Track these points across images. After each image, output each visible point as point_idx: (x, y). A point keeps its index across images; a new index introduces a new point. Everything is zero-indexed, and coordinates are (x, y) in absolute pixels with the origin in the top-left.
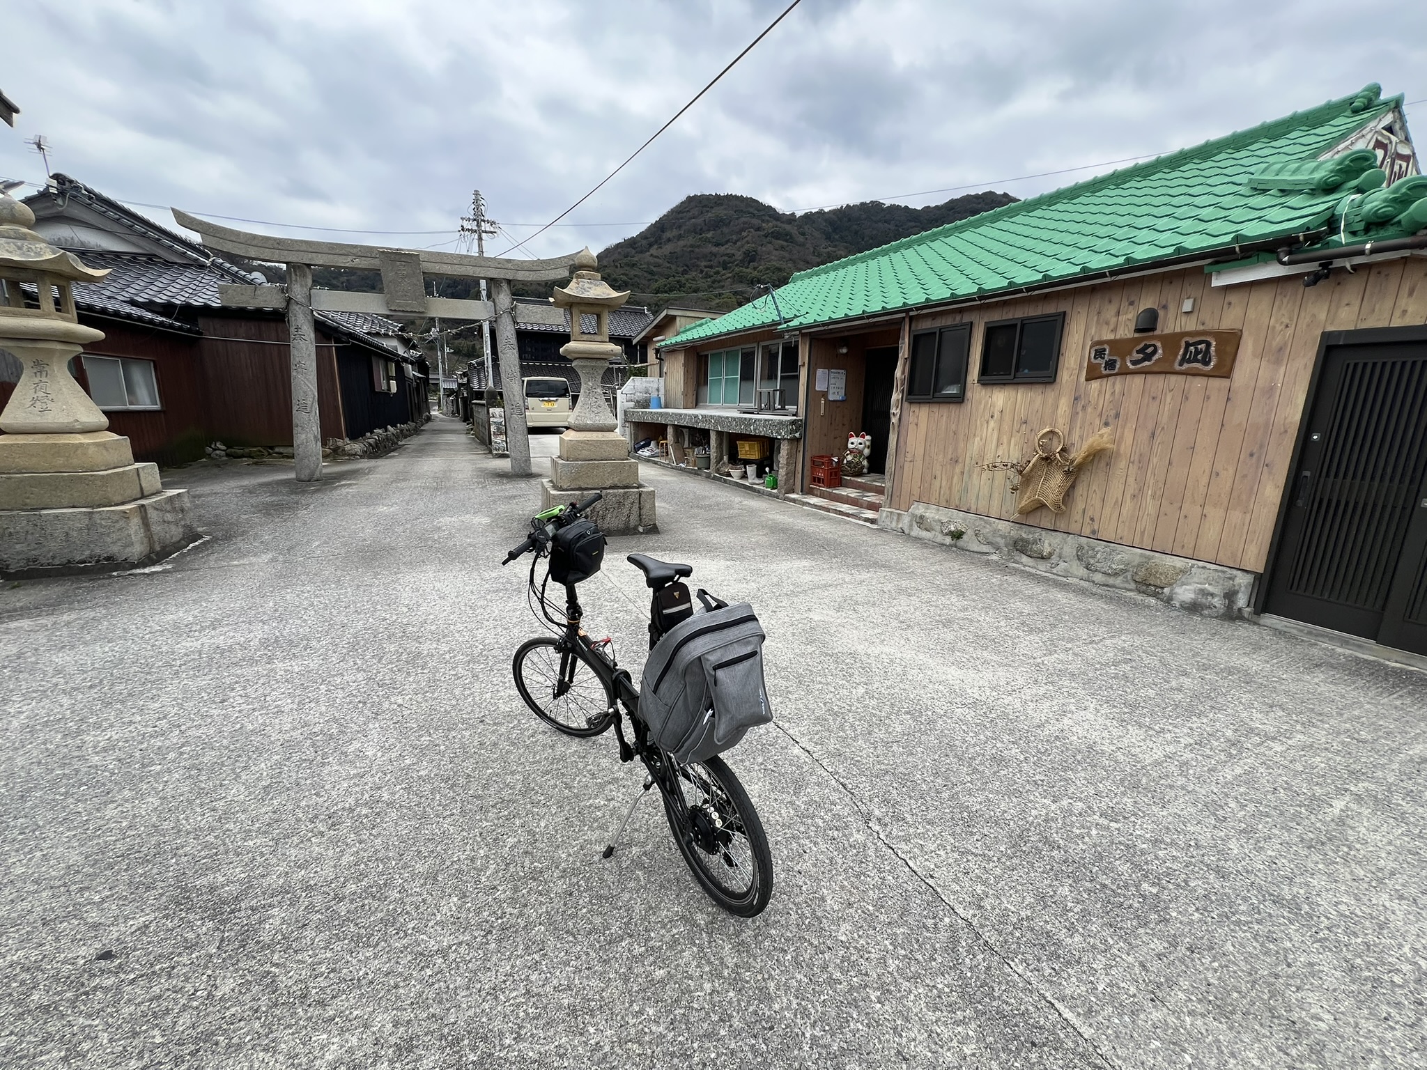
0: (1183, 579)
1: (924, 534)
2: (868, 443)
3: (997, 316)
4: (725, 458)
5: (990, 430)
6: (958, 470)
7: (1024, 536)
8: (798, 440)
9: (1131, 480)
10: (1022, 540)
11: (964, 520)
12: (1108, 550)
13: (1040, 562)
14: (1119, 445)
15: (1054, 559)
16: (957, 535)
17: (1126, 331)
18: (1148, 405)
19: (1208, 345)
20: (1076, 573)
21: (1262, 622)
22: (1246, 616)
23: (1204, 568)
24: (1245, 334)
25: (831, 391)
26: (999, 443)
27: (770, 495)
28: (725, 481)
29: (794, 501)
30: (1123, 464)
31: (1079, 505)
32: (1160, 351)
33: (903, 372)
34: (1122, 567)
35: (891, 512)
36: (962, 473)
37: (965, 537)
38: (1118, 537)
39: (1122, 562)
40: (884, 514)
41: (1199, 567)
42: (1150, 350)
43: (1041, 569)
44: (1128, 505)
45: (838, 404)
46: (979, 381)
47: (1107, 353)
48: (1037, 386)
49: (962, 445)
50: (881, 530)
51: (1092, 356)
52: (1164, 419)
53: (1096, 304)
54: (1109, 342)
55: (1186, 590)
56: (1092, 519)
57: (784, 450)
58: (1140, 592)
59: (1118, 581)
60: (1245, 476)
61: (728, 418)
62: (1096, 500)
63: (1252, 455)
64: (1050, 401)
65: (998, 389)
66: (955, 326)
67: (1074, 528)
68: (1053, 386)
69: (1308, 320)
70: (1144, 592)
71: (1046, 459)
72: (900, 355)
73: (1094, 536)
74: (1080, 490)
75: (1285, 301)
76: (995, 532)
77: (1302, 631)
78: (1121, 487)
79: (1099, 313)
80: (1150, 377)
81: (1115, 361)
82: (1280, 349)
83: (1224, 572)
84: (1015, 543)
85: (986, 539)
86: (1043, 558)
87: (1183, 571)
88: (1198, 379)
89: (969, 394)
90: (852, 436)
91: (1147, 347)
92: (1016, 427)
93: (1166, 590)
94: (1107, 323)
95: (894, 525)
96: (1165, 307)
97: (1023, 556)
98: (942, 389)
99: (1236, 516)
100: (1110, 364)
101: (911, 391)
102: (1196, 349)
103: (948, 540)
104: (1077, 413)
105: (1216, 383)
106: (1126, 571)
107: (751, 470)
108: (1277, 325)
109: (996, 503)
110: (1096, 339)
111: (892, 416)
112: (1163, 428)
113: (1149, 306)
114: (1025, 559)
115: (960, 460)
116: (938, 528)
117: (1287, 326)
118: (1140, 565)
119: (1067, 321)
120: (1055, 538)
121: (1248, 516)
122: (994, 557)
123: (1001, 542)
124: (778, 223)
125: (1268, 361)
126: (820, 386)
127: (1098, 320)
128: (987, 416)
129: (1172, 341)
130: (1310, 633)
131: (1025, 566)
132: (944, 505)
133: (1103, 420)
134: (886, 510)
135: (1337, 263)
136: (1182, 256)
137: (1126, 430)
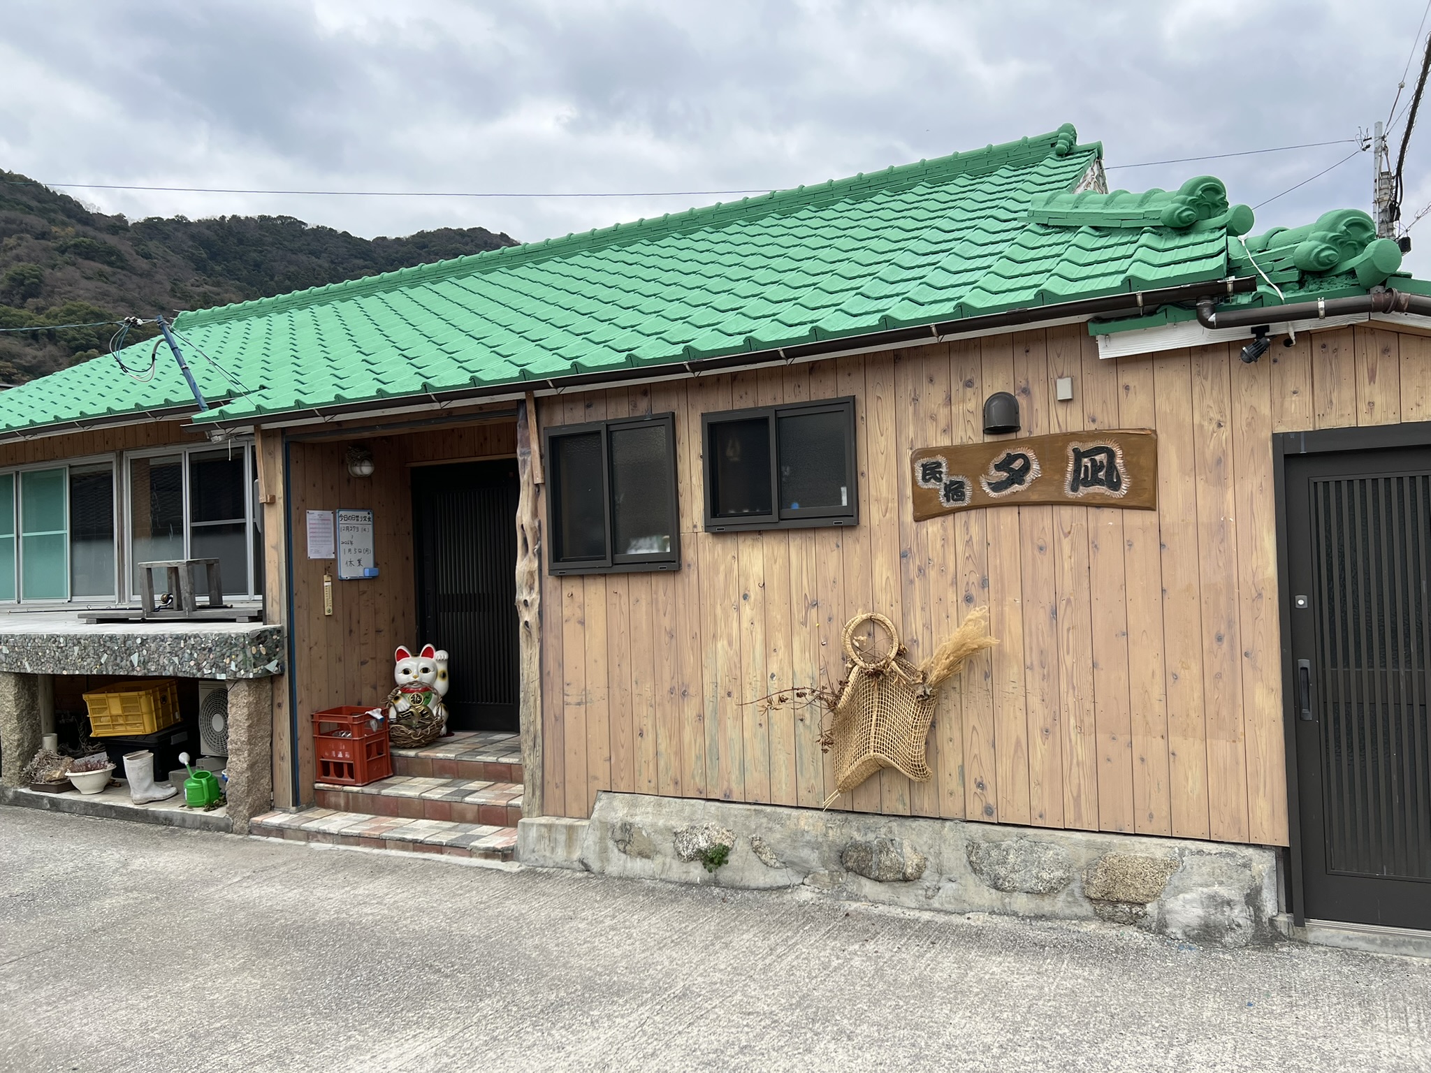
0: (1176, 882)
1: (638, 866)
2: (442, 668)
3: (723, 403)
4: (49, 742)
5: (745, 624)
6: (690, 711)
7: (858, 837)
8: (272, 679)
9: (1034, 701)
10: (856, 846)
11: (723, 819)
12: (1024, 842)
13: (902, 888)
14: (999, 635)
15: (929, 878)
16: (715, 858)
17: (969, 432)
18: (1034, 559)
19: (1111, 455)
20: (977, 900)
21: (1311, 937)
22: (1284, 931)
23: (1200, 852)
24: (1162, 438)
25: (344, 558)
26: (769, 650)
27: (205, 825)
28: (55, 806)
29: (280, 831)
30: (1014, 672)
31: (950, 760)
32: (1035, 466)
33: (535, 514)
34: (1059, 873)
35: (550, 827)
36: (701, 717)
37: (732, 858)
38: (1036, 814)
39: (1059, 864)
40: (533, 833)
41: (1192, 853)
42: (1018, 464)
43: (906, 905)
44: (1040, 749)
45: (363, 586)
46: (708, 528)
47: (944, 470)
48: (825, 534)
49: (690, 659)
50: (531, 873)
51: (919, 475)
52: (1067, 584)
53: (907, 386)
54: (945, 451)
55: (1185, 901)
56: (981, 785)
57: (239, 705)
58: (1104, 919)
59: (1059, 904)
60: (1218, 676)
61: (53, 638)
62: (979, 746)
63: (1220, 639)
64: (856, 560)
65: (749, 541)
66: (640, 420)
67: (951, 807)
68: (856, 533)
69: (1245, 415)
70: (1111, 919)
71: (876, 674)
72: (524, 478)
73: (990, 819)
74: (946, 730)
75: (1208, 384)
76: (796, 837)
77: (1372, 942)
78: (1021, 716)
79: (915, 400)
80: (1026, 511)
81: (961, 484)
82: (1219, 461)
83: (1232, 855)
84: (842, 856)
85: (779, 855)
86: (906, 880)
87: (1170, 865)
88: (1107, 512)
89: (689, 554)
90: (402, 655)
91: (1011, 459)
92: (798, 616)
93: (1150, 908)
94: (933, 418)
95: (560, 854)
96: (1026, 391)
97: (864, 881)
98: (627, 546)
99: (1221, 747)
100: (955, 491)
101: (557, 554)
102: (1093, 461)
103: (697, 872)
104: (912, 582)
105: (1135, 518)
106: (1069, 881)
107: (137, 766)
108: (1206, 424)
109: (783, 775)
110: (919, 446)
111: (521, 608)
112: (1069, 601)
113: (999, 388)
114: (868, 887)
115: (692, 690)
116: (668, 846)
117: (1220, 425)
118: (1090, 866)
119: (860, 412)
120: (919, 835)
121: (1240, 746)
122: (805, 895)
123: (812, 857)
124: (90, 231)
125: (1206, 481)
126: (317, 549)
127: (915, 412)
128: (734, 597)
129: (1051, 446)
130: (1385, 943)
131: (874, 903)
132: (671, 790)
133: (962, 593)
134: (534, 821)
135: (1277, 329)
136: (1046, 307)
137: (1007, 609)
